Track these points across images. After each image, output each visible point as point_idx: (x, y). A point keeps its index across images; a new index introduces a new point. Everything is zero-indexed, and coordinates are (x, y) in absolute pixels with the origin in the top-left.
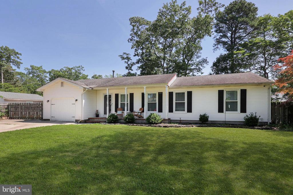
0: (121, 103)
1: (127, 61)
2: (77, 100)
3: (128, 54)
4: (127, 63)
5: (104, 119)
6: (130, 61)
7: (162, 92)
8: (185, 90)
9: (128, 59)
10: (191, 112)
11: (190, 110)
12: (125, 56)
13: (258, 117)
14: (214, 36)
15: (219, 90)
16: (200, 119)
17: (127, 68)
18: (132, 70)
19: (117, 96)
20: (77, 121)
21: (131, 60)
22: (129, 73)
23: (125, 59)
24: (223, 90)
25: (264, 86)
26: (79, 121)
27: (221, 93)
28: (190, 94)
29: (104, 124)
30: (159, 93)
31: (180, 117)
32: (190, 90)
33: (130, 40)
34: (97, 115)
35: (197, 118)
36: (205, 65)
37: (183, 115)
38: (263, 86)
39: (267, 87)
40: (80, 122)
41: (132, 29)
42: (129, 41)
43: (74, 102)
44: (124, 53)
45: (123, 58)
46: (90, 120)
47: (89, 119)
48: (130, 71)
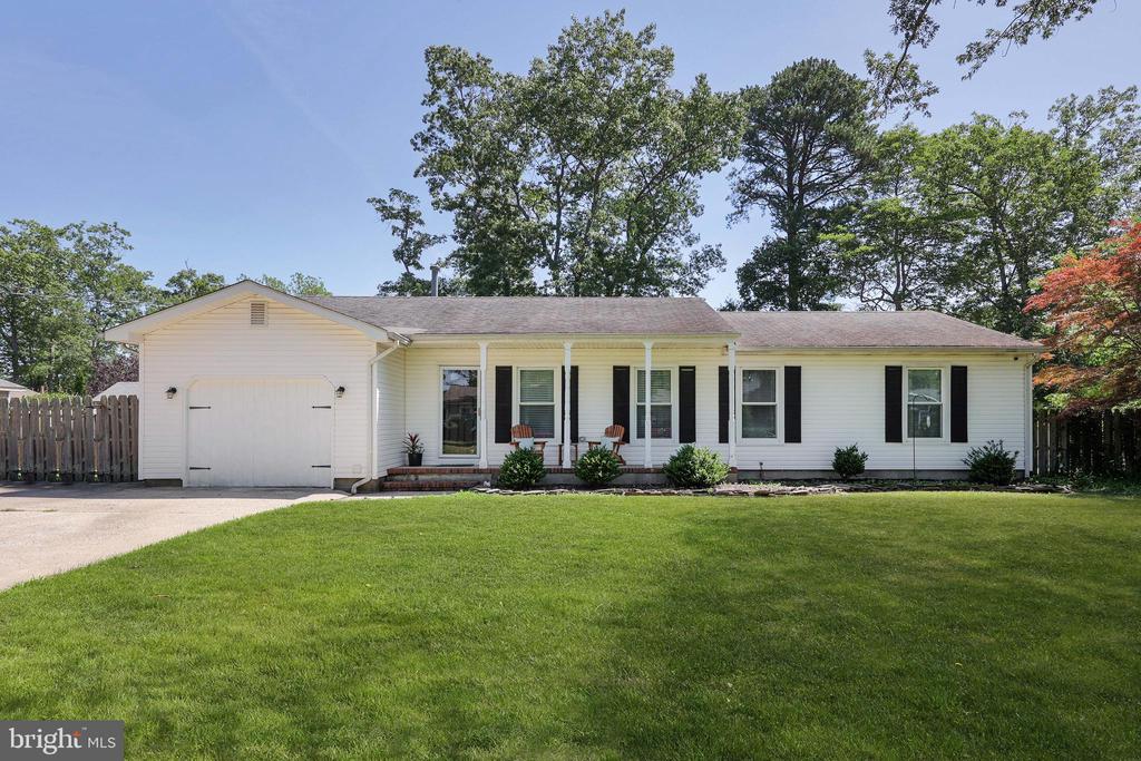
0: (521, 407)
1: (400, 224)
2: (342, 389)
3: (410, 198)
4: (403, 233)
5: (468, 472)
6: (417, 227)
7: (694, 367)
8: (777, 364)
9: (409, 217)
10: (799, 441)
11: (793, 435)
12: (397, 205)
13: (1010, 456)
14: (732, 171)
15: (887, 367)
16: (834, 465)
17: (398, 255)
18: (419, 267)
19: (503, 375)
20: (341, 485)
21: (421, 222)
22: (408, 276)
23: (395, 217)
24: (901, 367)
25: (1016, 359)
26: (357, 484)
27: (893, 376)
28: (793, 375)
29: (497, 492)
30: (681, 368)
31: (761, 459)
32: (793, 362)
33: (419, 141)
34: (415, 458)
35: (825, 461)
36: (712, 272)
37: (772, 452)
38: (1012, 359)
39: (1022, 362)
40: (361, 490)
41: (425, 96)
42: (415, 144)
43: (329, 396)
44: (396, 192)
45: (388, 213)
46: (399, 477)
47: (392, 473)
48: (412, 269)
